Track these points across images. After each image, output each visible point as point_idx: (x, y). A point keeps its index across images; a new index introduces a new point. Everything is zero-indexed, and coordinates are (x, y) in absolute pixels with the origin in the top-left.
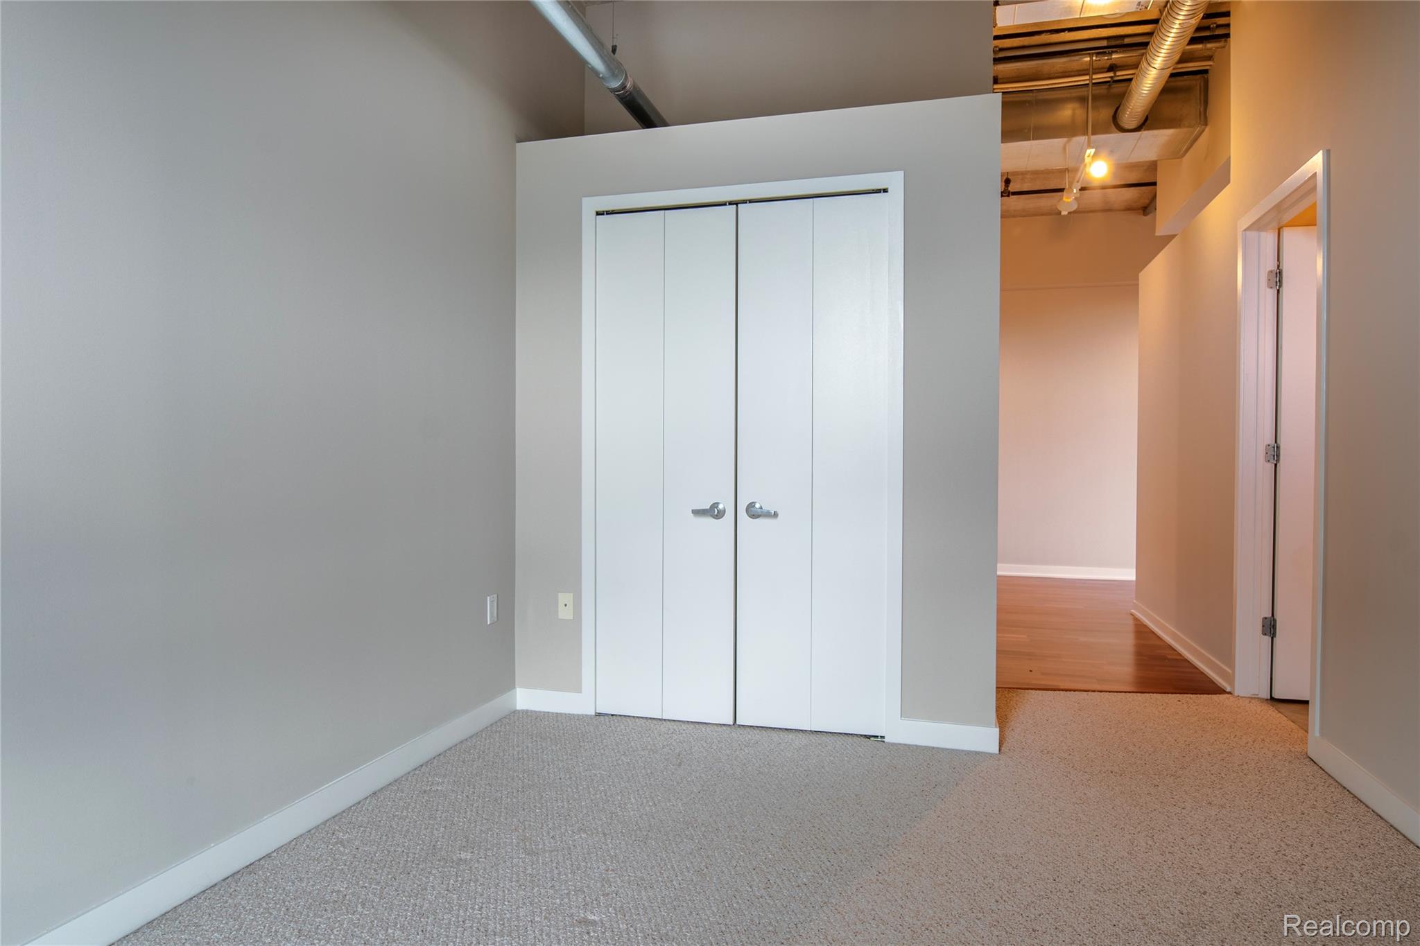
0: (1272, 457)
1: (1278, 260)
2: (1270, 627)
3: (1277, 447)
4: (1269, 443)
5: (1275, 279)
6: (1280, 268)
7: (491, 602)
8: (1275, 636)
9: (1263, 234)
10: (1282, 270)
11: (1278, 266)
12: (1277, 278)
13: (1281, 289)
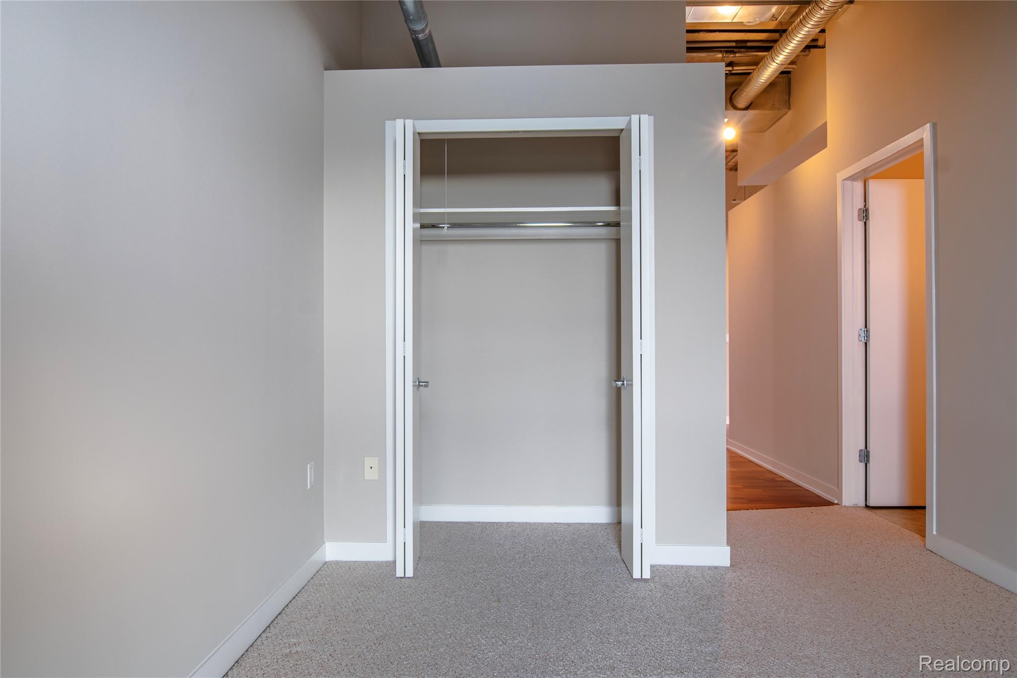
0: (863, 338)
1: (865, 201)
2: (865, 457)
3: (866, 331)
4: (861, 328)
5: (863, 215)
6: (867, 207)
7: (311, 468)
8: (869, 463)
9: (855, 183)
10: (868, 208)
11: (865, 205)
12: (865, 214)
13: (867, 222)
